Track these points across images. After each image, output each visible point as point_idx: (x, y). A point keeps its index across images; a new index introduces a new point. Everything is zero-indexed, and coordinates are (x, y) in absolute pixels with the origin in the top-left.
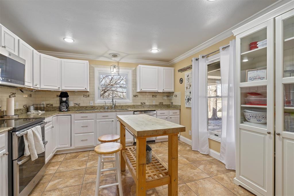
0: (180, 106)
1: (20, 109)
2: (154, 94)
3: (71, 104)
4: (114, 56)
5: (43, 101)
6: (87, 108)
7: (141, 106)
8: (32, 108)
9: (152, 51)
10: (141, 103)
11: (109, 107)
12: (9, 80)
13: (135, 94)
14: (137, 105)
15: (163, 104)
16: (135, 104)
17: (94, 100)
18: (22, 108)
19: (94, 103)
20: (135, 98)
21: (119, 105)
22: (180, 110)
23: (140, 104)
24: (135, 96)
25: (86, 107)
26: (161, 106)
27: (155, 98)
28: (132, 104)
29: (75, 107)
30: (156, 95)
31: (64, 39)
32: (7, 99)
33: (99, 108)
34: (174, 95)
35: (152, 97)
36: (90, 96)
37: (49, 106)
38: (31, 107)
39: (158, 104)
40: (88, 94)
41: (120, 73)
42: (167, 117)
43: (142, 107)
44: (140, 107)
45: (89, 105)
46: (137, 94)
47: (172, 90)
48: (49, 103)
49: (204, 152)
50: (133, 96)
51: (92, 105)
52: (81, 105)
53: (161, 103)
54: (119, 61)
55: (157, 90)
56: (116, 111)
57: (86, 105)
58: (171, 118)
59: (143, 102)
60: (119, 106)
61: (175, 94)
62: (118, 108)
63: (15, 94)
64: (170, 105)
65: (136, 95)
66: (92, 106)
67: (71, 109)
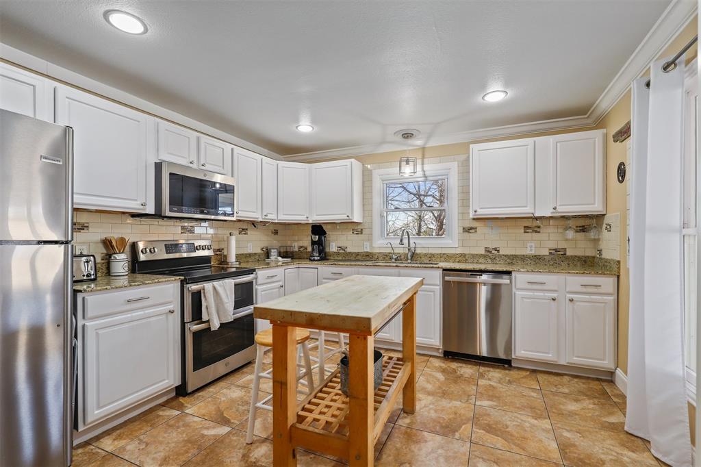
0: (619, 262)
1: (255, 254)
2: (528, 223)
3: (332, 248)
4: (406, 136)
5: (295, 241)
6: (359, 257)
7: (484, 256)
8: (274, 253)
9: (486, 98)
10: (487, 250)
11: (402, 257)
12: (205, 211)
13: (467, 225)
14: (472, 255)
15: (565, 254)
16: (466, 251)
17: (370, 240)
18: (259, 251)
19: (371, 246)
20: (467, 234)
21: (424, 252)
22: (618, 277)
23: (483, 252)
24: (467, 230)
25: (358, 254)
26: (559, 260)
27: (534, 234)
28: (459, 251)
29: (338, 254)
30: (539, 227)
31: (297, 127)
32: (228, 237)
33: (381, 258)
34: (605, 226)
35: (523, 231)
36: (364, 233)
37: (301, 249)
38: (272, 250)
39: (548, 254)
40: (360, 227)
41: (428, 173)
42: (554, 295)
43: (489, 260)
44: (480, 261)
45: (362, 251)
46: (475, 224)
47: (596, 207)
48: (301, 245)
49: (666, 454)
50: (461, 231)
51: (368, 250)
52: (348, 250)
53: (556, 250)
54: (425, 144)
55: (532, 211)
56: (397, 266)
57: (356, 251)
58: (571, 300)
59: (491, 246)
60: (426, 255)
61: (607, 220)
62: (423, 259)
63: (247, 229)
64: (594, 257)
65: (471, 228)
66: (367, 252)
67: (332, 258)
